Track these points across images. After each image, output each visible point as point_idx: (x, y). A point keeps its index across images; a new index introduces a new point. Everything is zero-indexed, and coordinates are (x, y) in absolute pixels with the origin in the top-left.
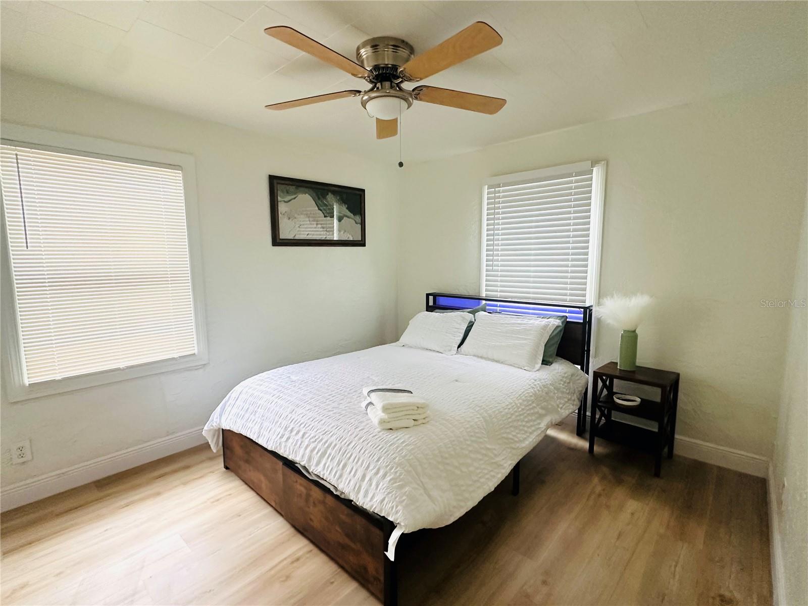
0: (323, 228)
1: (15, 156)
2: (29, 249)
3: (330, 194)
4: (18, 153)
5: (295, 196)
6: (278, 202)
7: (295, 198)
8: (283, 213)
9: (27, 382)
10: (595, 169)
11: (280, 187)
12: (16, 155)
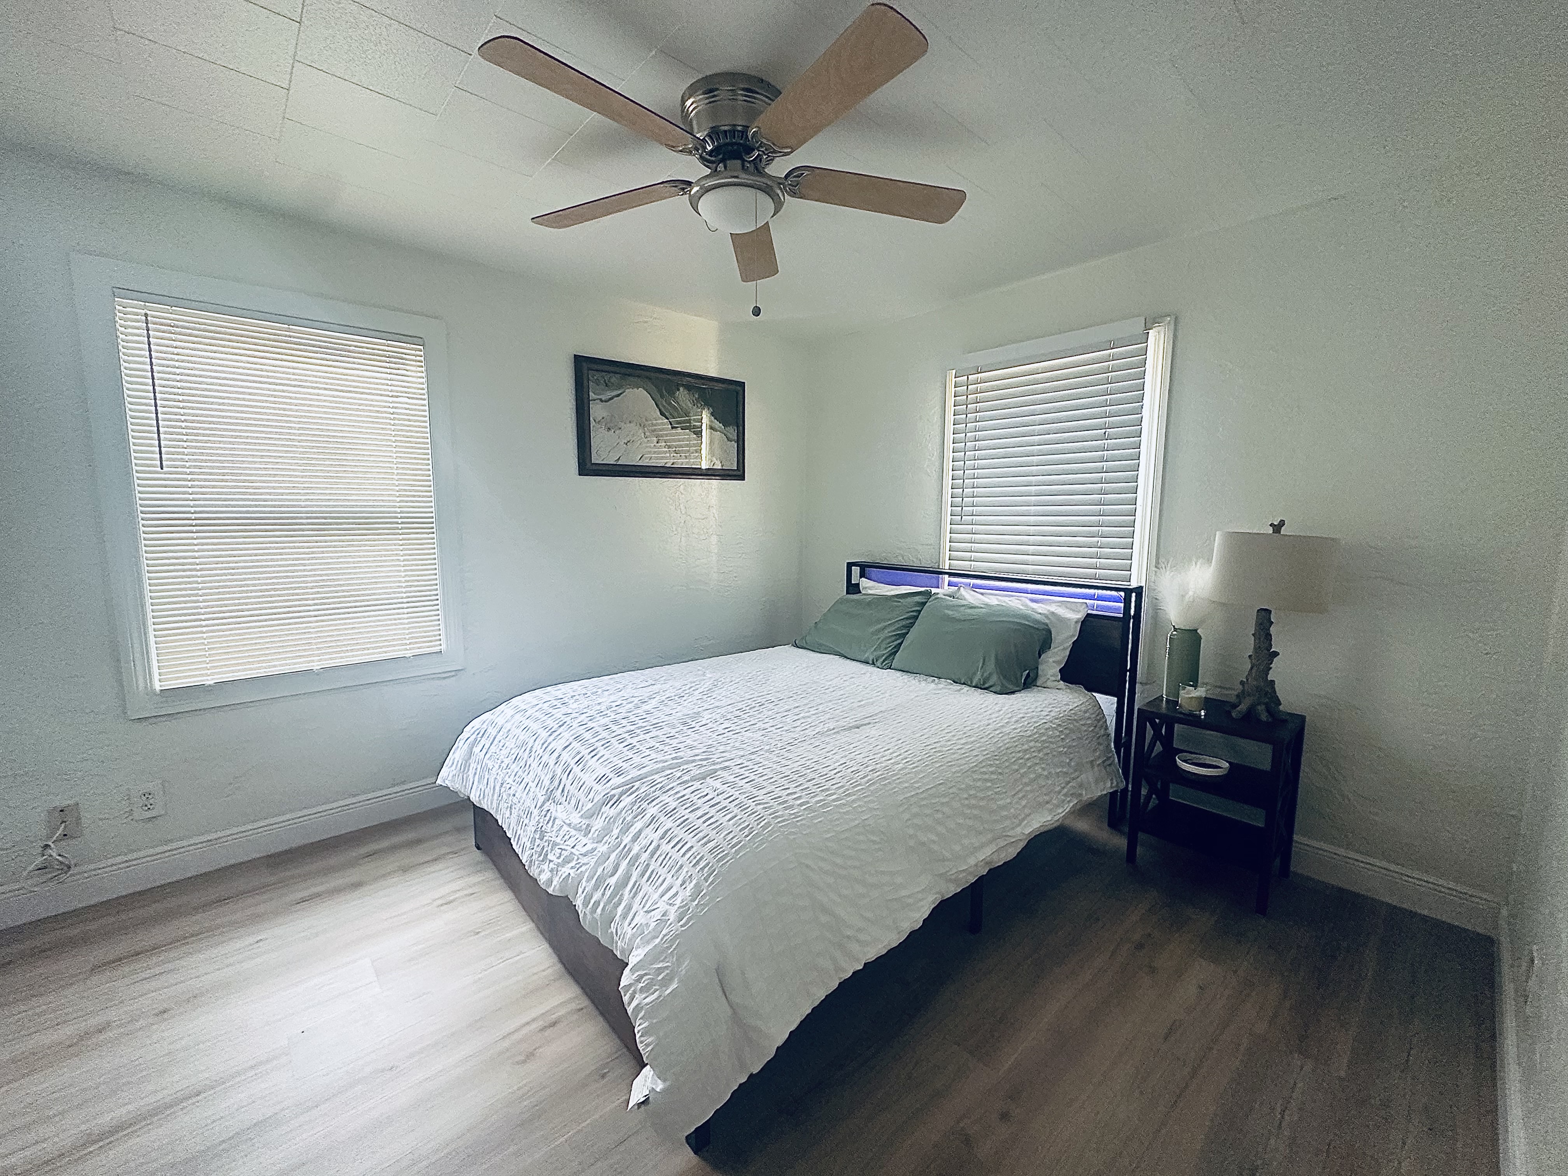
0: (669, 447)
1: (144, 318)
2: (165, 469)
3: (681, 389)
4: (149, 312)
5: (619, 392)
6: (589, 401)
7: (618, 395)
8: (597, 421)
9: (158, 687)
10: (1152, 333)
11: (594, 376)
12: (146, 315)
